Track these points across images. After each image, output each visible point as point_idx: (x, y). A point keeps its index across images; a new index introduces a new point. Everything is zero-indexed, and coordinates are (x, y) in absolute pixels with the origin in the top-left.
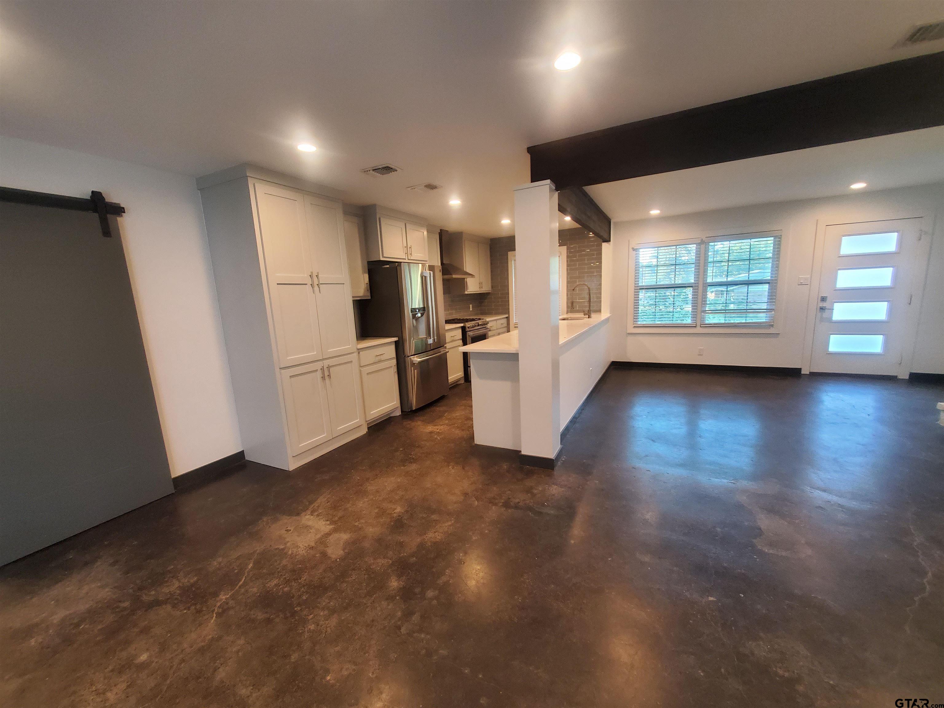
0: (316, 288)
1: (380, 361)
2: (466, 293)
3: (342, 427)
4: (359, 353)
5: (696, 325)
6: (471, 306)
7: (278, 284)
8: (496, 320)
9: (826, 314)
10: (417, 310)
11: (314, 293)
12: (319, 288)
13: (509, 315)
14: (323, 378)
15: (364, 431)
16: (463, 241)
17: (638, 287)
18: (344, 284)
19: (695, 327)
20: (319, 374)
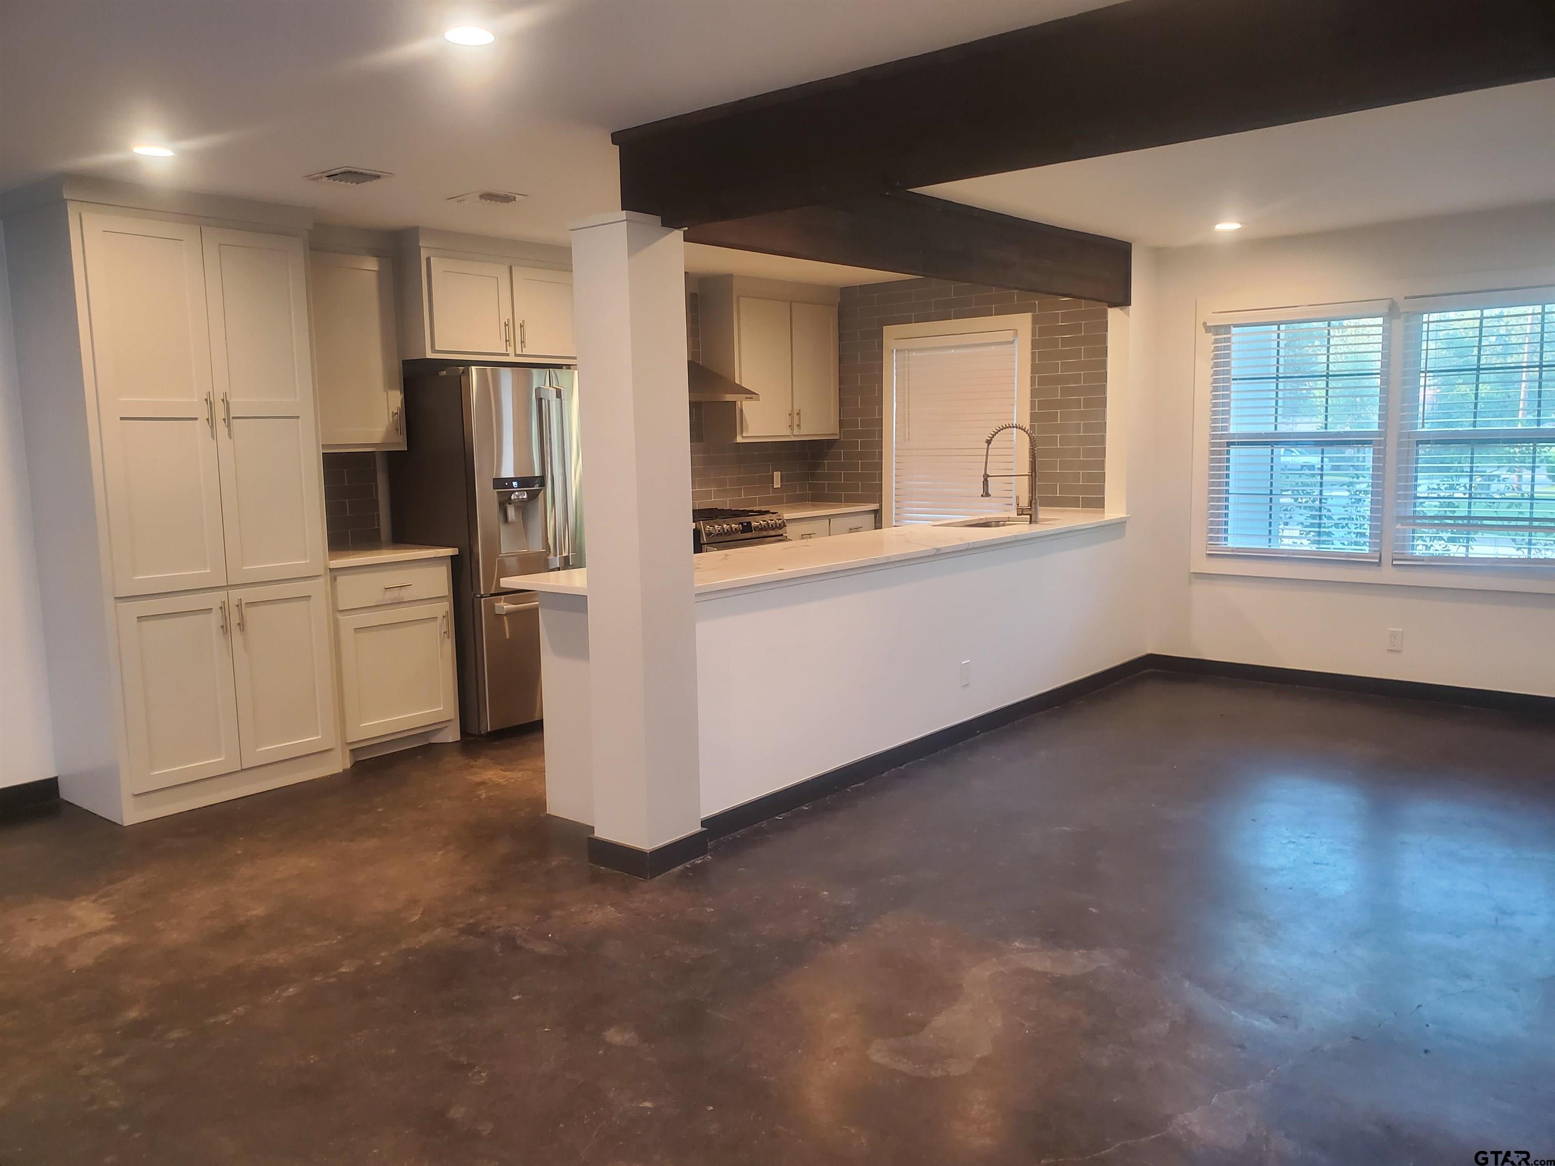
0: (221, 428)
1: (400, 603)
2: (739, 439)
3: (269, 749)
4: (334, 579)
5: (1380, 560)
6: (777, 475)
7: (121, 419)
8: (829, 517)
10: (515, 484)
11: (213, 439)
12: (229, 426)
13: (881, 506)
14: (225, 628)
15: (339, 764)
16: (735, 299)
17: (1221, 437)
18: (298, 417)
19: (1379, 564)
20: (215, 619)
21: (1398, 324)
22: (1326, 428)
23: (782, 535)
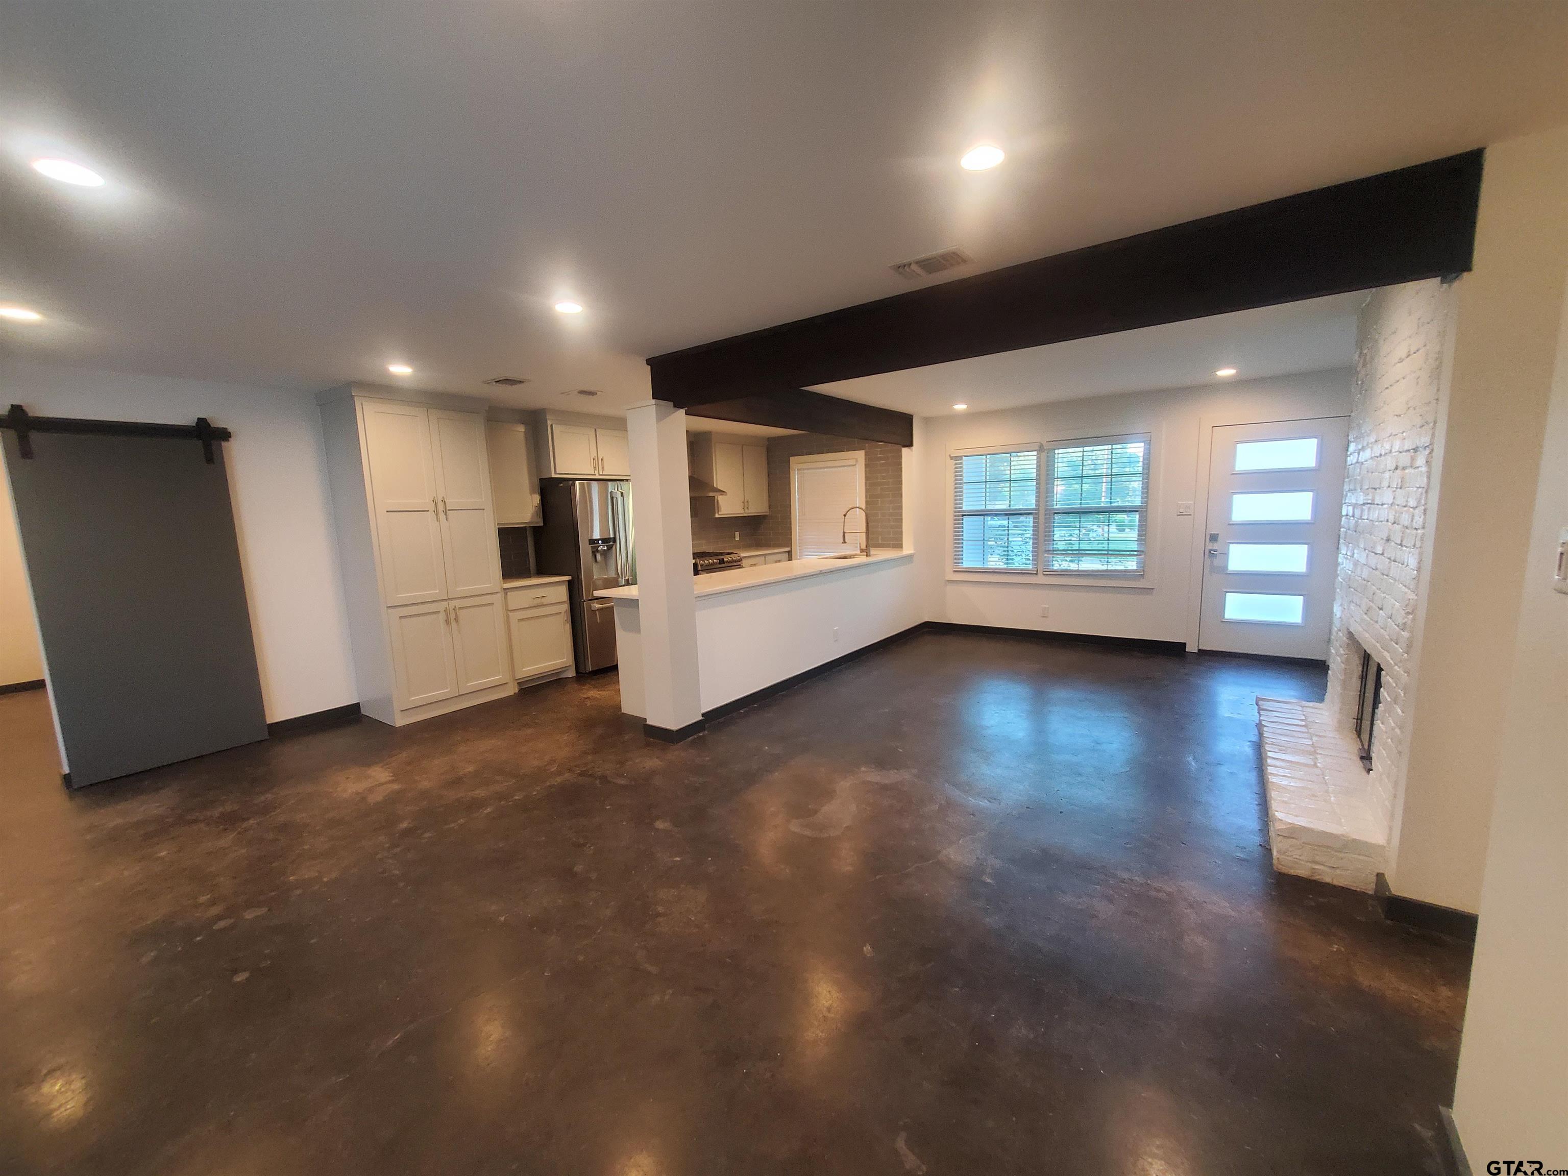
0: (442, 516)
1: (542, 605)
2: (717, 516)
3: (473, 684)
4: (506, 594)
5: (1037, 571)
6: (737, 534)
7: (387, 512)
8: (765, 555)
9: (1216, 562)
10: (600, 542)
11: (438, 521)
12: (446, 515)
13: (791, 549)
14: (447, 622)
15: (511, 690)
16: (713, 444)
17: (959, 512)
18: (484, 509)
19: (1036, 574)
20: (442, 616)
21: (1044, 455)
22: (1010, 507)
23: (740, 565)
